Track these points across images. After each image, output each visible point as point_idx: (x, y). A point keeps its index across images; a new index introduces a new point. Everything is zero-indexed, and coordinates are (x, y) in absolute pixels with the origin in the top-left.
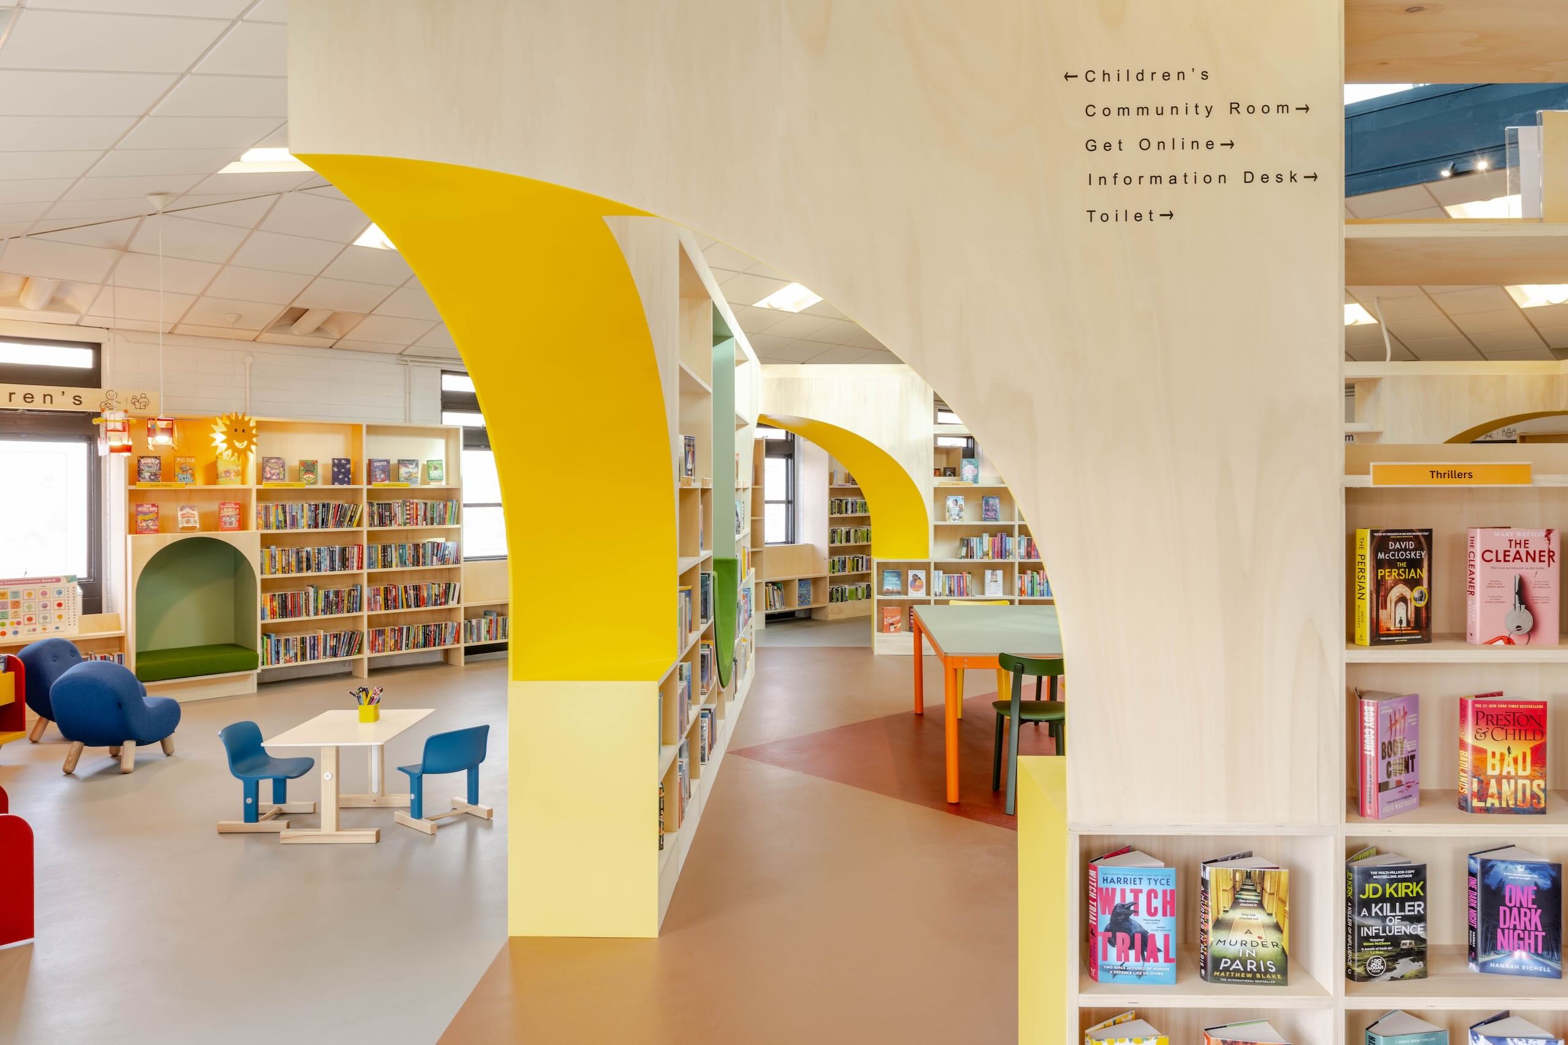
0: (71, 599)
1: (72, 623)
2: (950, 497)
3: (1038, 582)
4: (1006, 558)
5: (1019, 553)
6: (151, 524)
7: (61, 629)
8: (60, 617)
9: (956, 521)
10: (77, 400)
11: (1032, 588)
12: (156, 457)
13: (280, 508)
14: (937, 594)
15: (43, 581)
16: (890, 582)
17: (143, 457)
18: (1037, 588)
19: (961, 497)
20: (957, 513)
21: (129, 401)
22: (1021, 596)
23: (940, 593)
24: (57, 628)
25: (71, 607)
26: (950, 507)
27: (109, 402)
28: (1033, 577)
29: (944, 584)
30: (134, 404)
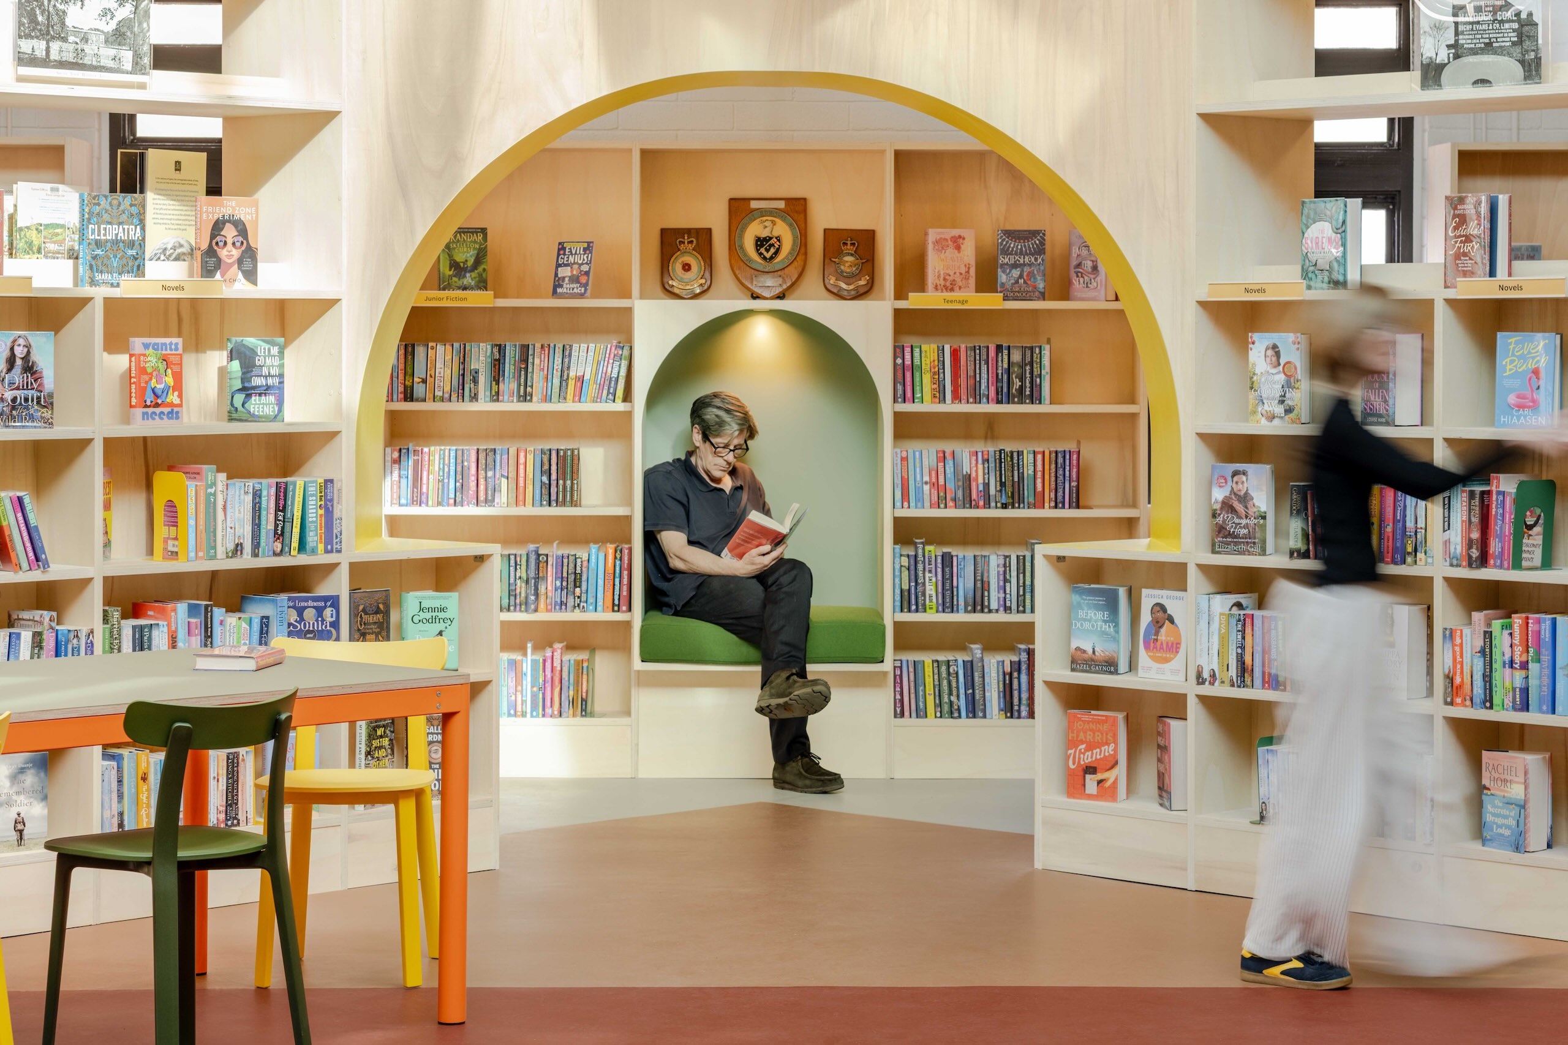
2: (1256, 336)
3: (1507, 658)
4: (1404, 562)
5: (1447, 543)
9: (1276, 422)
11: (1488, 678)
14: (1206, 675)
16: (1087, 625)
18: (1506, 680)
19: (1291, 337)
20: (1278, 394)
22: (1452, 703)
23: (1213, 676)
26: (1258, 371)
28: (1488, 635)
29: (1223, 640)
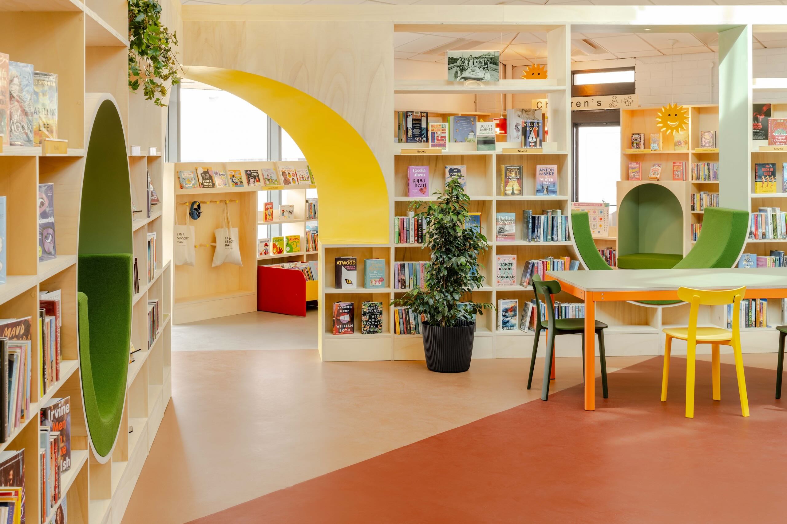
0: (606, 216)
1: (606, 230)
6: (636, 175)
7: (601, 233)
8: (601, 226)
10: (599, 103)
12: (638, 134)
13: (706, 165)
15: (595, 205)
17: (633, 134)
21: (623, 101)
24: (599, 232)
25: (606, 221)
27: (614, 103)
30: (625, 103)
